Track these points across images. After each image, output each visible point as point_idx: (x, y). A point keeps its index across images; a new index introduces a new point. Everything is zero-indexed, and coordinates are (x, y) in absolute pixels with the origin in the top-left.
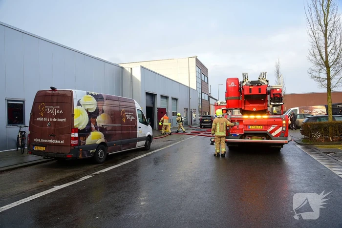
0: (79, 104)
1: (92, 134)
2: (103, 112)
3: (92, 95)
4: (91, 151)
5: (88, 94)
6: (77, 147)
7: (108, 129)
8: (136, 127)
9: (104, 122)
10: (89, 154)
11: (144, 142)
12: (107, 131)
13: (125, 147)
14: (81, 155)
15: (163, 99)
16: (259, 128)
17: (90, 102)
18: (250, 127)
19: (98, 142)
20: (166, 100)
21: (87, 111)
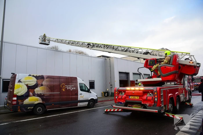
0: (20, 81)
1: (29, 98)
2: (42, 85)
3: (33, 76)
4: (29, 108)
5: (30, 75)
6: (16, 105)
7: (45, 95)
8: (77, 94)
9: (43, 91)
10: (27, 109)
11: (87, 103)
12: (44, 96)
13: (65, 106)
14: (19, 110)
15: (135, 75)
16: (137, 98)
17: (31, 80)
18: (131, 97)
19: (36, 103)
20: (139, 76)
21: (27, 85)
